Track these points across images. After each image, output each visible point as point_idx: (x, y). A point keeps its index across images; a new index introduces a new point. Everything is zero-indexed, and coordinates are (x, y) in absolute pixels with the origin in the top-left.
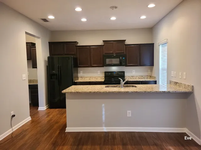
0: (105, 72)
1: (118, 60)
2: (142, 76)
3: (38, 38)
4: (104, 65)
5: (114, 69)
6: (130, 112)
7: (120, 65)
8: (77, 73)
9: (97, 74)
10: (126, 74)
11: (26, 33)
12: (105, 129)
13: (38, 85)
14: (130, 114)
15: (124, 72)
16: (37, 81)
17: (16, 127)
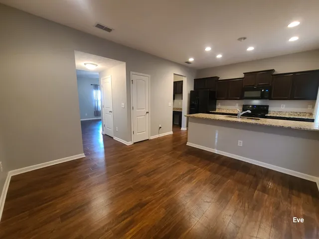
0: (244, 106)
1: (260, 92)
2: (296, 113)
3: (185, 77)
4: (242, 98)
5: (256, 102)
6: (242, 142)
7: (261, 98)
8: (216, 105)
9: (235, 107)
10: (270, 109)
11: (174, 74)
12: (216, 151)
13: (182, 112)
14: (242, 144)
15: (268, 106)
16: (181, 109)
17: (161, 135)
